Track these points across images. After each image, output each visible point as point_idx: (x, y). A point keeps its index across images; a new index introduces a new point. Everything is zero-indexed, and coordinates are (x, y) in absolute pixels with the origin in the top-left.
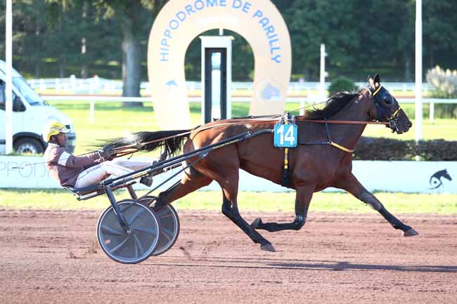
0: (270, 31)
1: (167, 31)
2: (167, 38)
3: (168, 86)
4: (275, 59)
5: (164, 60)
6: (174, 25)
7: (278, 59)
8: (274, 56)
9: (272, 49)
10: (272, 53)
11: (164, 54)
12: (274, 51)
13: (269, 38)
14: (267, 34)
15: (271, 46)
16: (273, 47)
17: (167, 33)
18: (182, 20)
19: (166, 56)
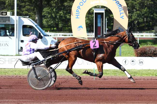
0: (119, 6)
1: (79, 6)
2: (79, 9)
3: (79, 28)
4: (122, 17)
5: (77, 18)
6: (81, 4)
7: (123, 17)
8: (121, 16)
9: (120, 13)
10: (120, 15)
11: (77, 16)
12: (121, 14)
13: (119, 9)
14: (119, 8)
15: (120, 12)
16: (121, 12)
17: (79, 7)
18: (85, 2)
19: (78, 16)
